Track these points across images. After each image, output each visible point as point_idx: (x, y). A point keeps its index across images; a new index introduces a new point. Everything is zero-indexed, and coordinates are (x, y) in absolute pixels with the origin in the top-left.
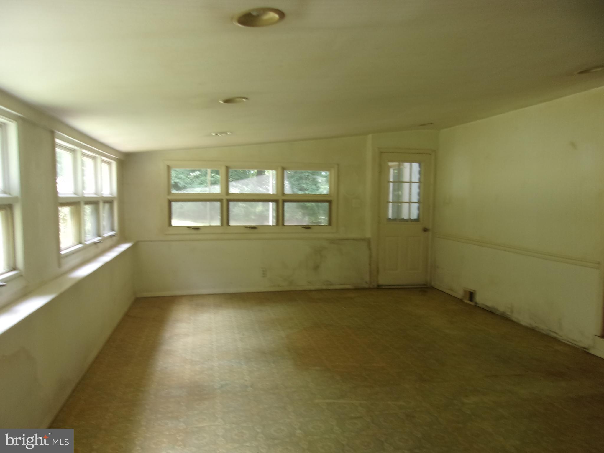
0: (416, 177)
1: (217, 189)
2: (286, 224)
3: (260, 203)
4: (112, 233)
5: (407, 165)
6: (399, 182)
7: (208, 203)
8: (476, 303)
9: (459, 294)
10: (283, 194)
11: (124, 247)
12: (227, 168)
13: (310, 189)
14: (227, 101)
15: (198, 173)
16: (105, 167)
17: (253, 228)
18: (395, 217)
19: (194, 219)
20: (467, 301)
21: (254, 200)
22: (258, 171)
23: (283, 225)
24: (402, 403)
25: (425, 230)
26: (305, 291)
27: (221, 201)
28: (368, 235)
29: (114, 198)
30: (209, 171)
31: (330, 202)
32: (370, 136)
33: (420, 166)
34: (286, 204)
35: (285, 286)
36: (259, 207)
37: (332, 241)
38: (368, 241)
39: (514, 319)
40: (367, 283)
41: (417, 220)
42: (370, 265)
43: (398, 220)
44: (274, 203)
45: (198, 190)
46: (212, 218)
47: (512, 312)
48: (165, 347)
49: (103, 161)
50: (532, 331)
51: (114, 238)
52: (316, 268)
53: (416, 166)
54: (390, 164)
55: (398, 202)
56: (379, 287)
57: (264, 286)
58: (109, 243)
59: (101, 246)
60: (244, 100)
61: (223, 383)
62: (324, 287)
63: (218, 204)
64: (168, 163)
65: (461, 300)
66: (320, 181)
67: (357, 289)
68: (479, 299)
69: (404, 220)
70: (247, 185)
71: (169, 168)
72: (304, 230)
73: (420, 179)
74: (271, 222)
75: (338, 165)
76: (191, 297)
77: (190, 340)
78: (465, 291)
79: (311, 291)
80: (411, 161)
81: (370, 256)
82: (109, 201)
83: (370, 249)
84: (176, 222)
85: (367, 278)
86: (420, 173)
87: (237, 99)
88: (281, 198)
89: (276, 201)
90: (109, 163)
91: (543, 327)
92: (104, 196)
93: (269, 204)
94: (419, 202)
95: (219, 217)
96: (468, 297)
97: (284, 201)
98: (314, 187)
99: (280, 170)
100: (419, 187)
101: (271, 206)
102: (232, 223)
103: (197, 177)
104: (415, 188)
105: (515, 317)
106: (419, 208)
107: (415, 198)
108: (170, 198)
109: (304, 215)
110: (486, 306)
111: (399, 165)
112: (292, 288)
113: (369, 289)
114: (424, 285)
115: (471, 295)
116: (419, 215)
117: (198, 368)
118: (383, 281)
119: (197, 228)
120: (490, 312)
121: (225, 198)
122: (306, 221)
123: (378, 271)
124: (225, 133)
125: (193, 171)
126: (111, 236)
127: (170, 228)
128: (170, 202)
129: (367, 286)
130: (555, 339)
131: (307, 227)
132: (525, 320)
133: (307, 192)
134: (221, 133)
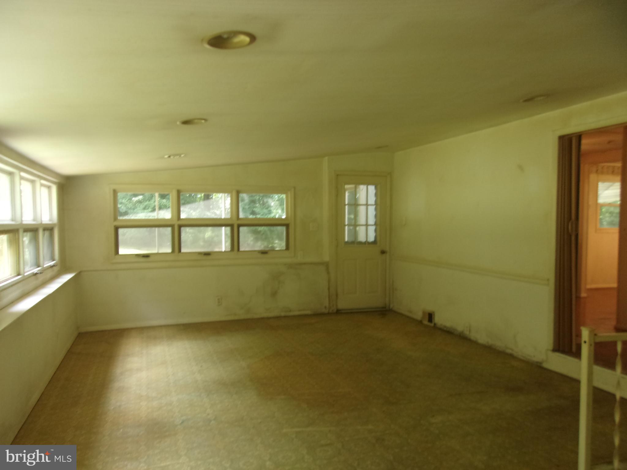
0: (372, 200)
1: (166, 215)
2: (242, 249)
3: (210, 229)
4: (52, 263)
5: (363, 188)
6: (355, 205)
7: (157, 229)
8: (435, 324)
9: (419, 316)
10: (238, 219)
11: (67, 277)
12: (179, 192)
13: (262, 214)
14: (186, 122)
15: (140, 197)
16: (45, 191)
17: (207, 254)
18: (352, 239)
19: (139, 247)
20: (426, 322)
21: (207, 225)
22: (204, 195)
23: (239, 250)
24: (370, 427)
25: (383, 252)
26: (263, 319)
27: (172, 226)
28: (326, 258)
29: (55, 225)
30: (157, 195)
31: (287, 226)
32: (326, 158)
33: (376, 188)
34: (241, 229)
35: (241, 315)
36: (209, 232)
37: (290, 266)
38: (326, 265)
39: (472, 338)
40: (325, 307)
41: (375, 242)
42: (329, 289)
43: (354, 243)
44: (228, 229)
45: (142, 215)
46: (160, 245)
47: (470, 331)
48: (117, 385)
49: (42, 185)
50: (489, 349)
51: (55, 268)
52: (274, 294)
53: (372, 189)
54: (347, 186)
55: (355, 225)
56: (338, 312)
57: (218, 315)
58: (49, 274)
59: (41, 278)
60: (203, 121)
61: (184, 418)
62: (283, 314)
63: (169, 229)
64: (115, 187)
65: (421, 322)
66: (272, 204)
67: (318, 315)
68: (439, 320)
69: (361, 243)
70: (195, 210)
71: (115, 192)
72: (260, 255)
73: (376, 201)
74: (225, 248)
75: (295, 188)
76: (141, 330)
77: (144, 375)
78: (424, 313)
79: (269, 318)
80: (368, 184)
81: (329, 281)
82: (49, 229)
83: (328, 273)
84: (123, 251)
85: (326, 303)
86: (376, 195)
87: (196, 121)
88: (236, 223)
89: (230, 226)
90: (49, 187)
91: (499, 344)
92: (44, 222)
94: (376, 224)
95: (169, 244)
96: (427, 319)
97: (240, 226)
98: (265, 211)
99: (234, 194)
100: (376, 209)
102: (183, 250)
103: (140, 202)
104: (372, 211)
105: (473, 336)
106: (376, 231)
107: (371, 221)
108: (117, 223)
109: (256, 240)
110: (445, 327)
111: (356, 188)
112: (248, 316)
113: (329, 314)
114: (383, 308)
115: (431, 316)
116: (376, 237)
117: (155, 404)
118: (342, 304)
119: (146, 256)
120: (448, 332)
121: (177, 223)
122: (259, 246)
123: (337, 295)
124: (180, 155)
125: (136, 195)
126: (52, 267)
127: (117, 256)
128: (117, 229)
129: (326, 311)
130: (511, 356)
131: (264, 252)
132: (482, 339)
133: (258, 216)
134: (175, 155)
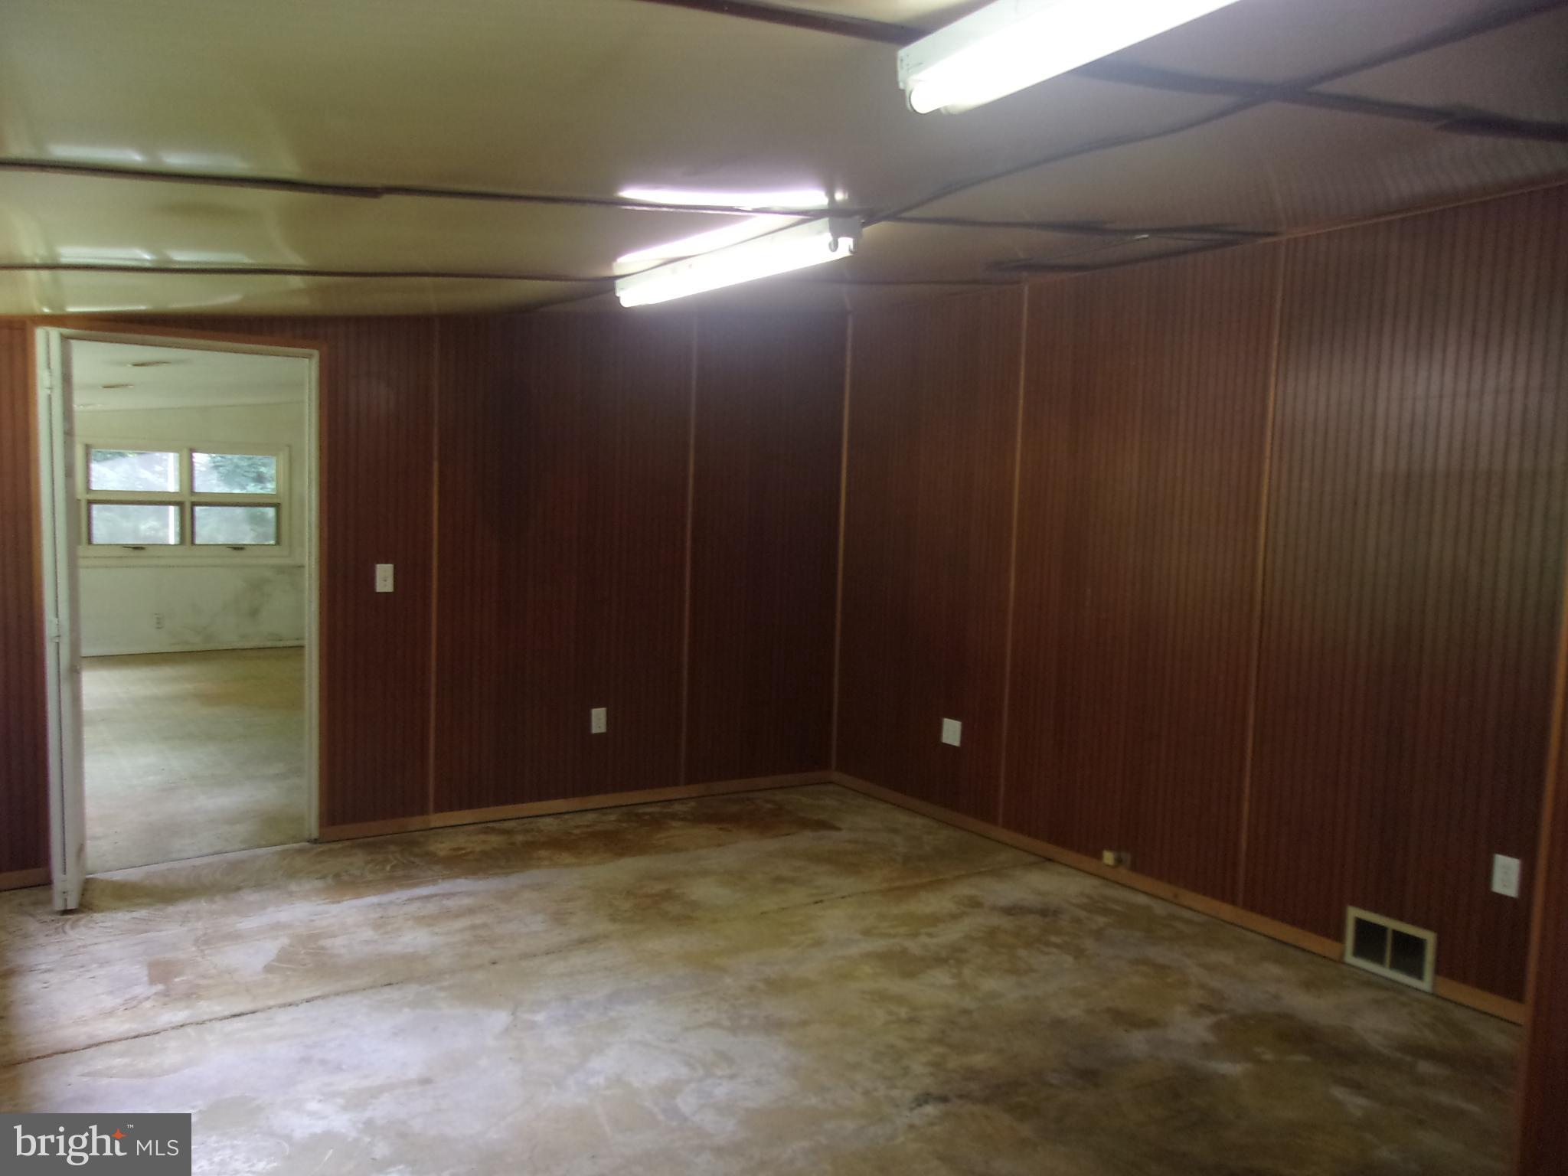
2: (198, 542)
10: (192, 492)
17: (138, 548)
21: (139, 501)
23: (193, 543)
26: (235, 650)
31: (277, 506)
34: (197, 509)
35: (197, 644)
37: (281, 570)
44: (177, 508)
52: (254, 613)
57: (159, 644)
62: (269, 644)
72: (230, 552)
74: (172, 538)
75: (290, 446)
88: (188, 499)
89: (179, 504)
93: (168, 510)
97: (194, 504)
99: (185, 453)
101: (172, 511)
112: (211, 646)
131: (236, 547)
